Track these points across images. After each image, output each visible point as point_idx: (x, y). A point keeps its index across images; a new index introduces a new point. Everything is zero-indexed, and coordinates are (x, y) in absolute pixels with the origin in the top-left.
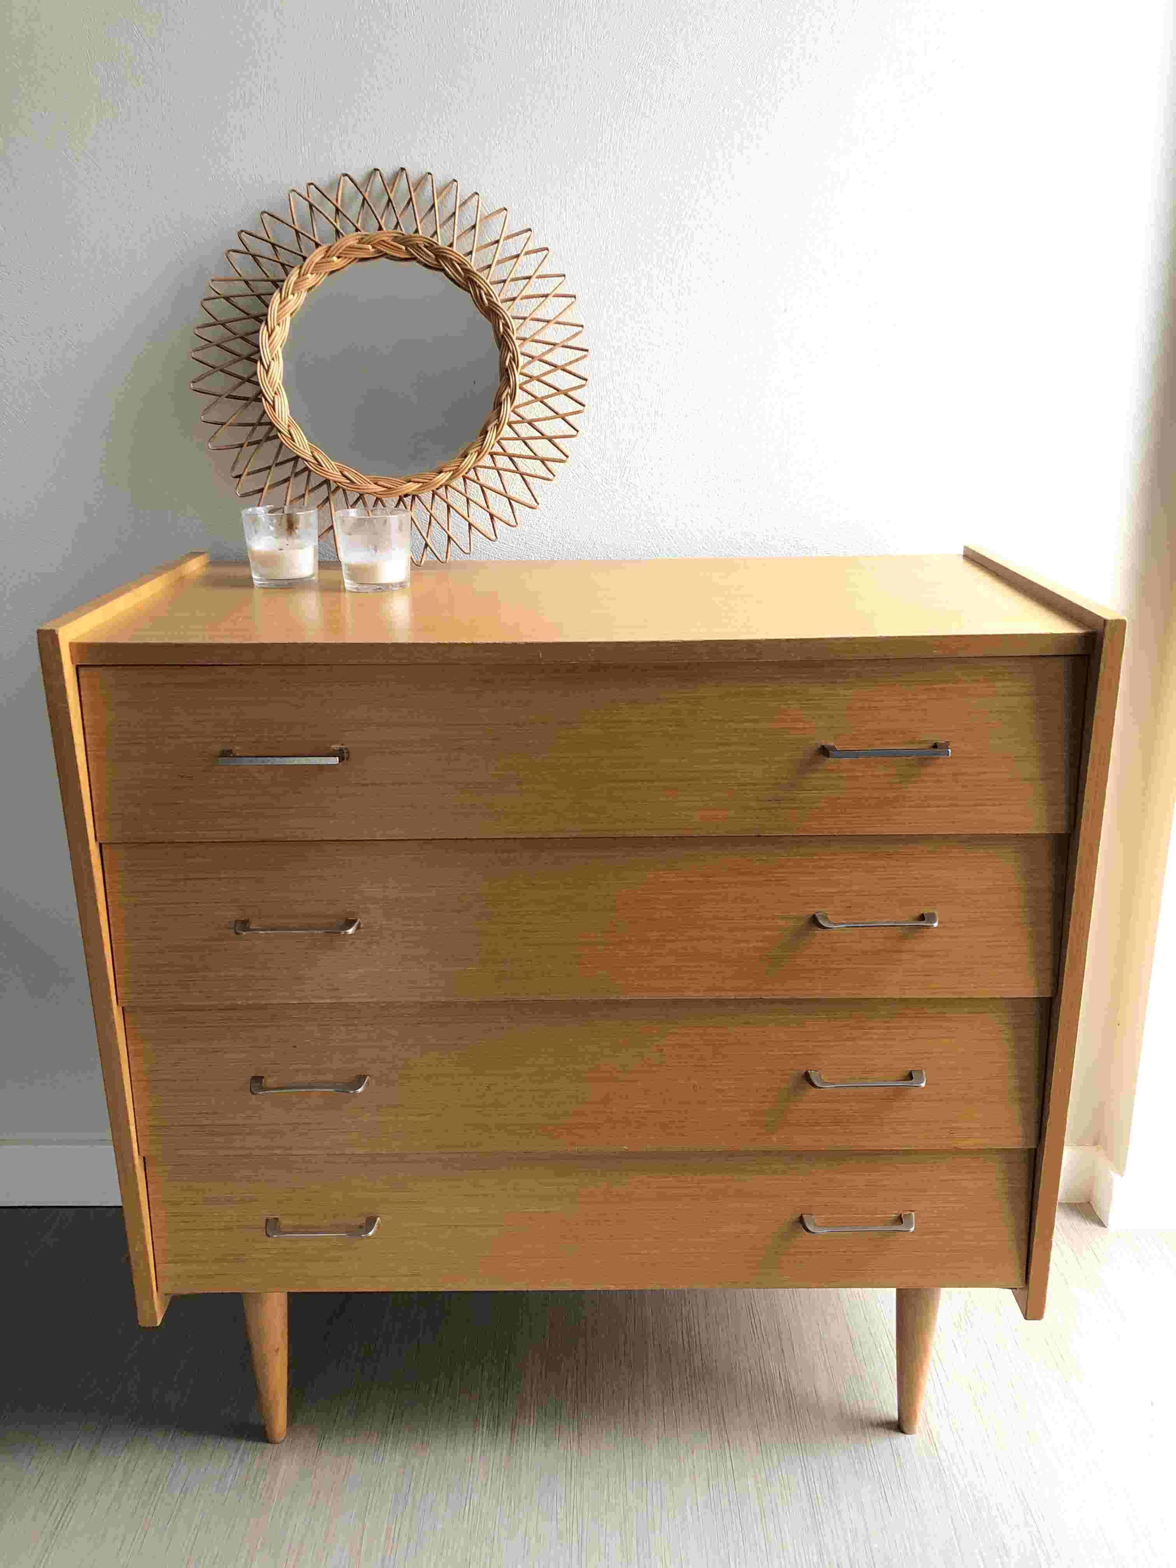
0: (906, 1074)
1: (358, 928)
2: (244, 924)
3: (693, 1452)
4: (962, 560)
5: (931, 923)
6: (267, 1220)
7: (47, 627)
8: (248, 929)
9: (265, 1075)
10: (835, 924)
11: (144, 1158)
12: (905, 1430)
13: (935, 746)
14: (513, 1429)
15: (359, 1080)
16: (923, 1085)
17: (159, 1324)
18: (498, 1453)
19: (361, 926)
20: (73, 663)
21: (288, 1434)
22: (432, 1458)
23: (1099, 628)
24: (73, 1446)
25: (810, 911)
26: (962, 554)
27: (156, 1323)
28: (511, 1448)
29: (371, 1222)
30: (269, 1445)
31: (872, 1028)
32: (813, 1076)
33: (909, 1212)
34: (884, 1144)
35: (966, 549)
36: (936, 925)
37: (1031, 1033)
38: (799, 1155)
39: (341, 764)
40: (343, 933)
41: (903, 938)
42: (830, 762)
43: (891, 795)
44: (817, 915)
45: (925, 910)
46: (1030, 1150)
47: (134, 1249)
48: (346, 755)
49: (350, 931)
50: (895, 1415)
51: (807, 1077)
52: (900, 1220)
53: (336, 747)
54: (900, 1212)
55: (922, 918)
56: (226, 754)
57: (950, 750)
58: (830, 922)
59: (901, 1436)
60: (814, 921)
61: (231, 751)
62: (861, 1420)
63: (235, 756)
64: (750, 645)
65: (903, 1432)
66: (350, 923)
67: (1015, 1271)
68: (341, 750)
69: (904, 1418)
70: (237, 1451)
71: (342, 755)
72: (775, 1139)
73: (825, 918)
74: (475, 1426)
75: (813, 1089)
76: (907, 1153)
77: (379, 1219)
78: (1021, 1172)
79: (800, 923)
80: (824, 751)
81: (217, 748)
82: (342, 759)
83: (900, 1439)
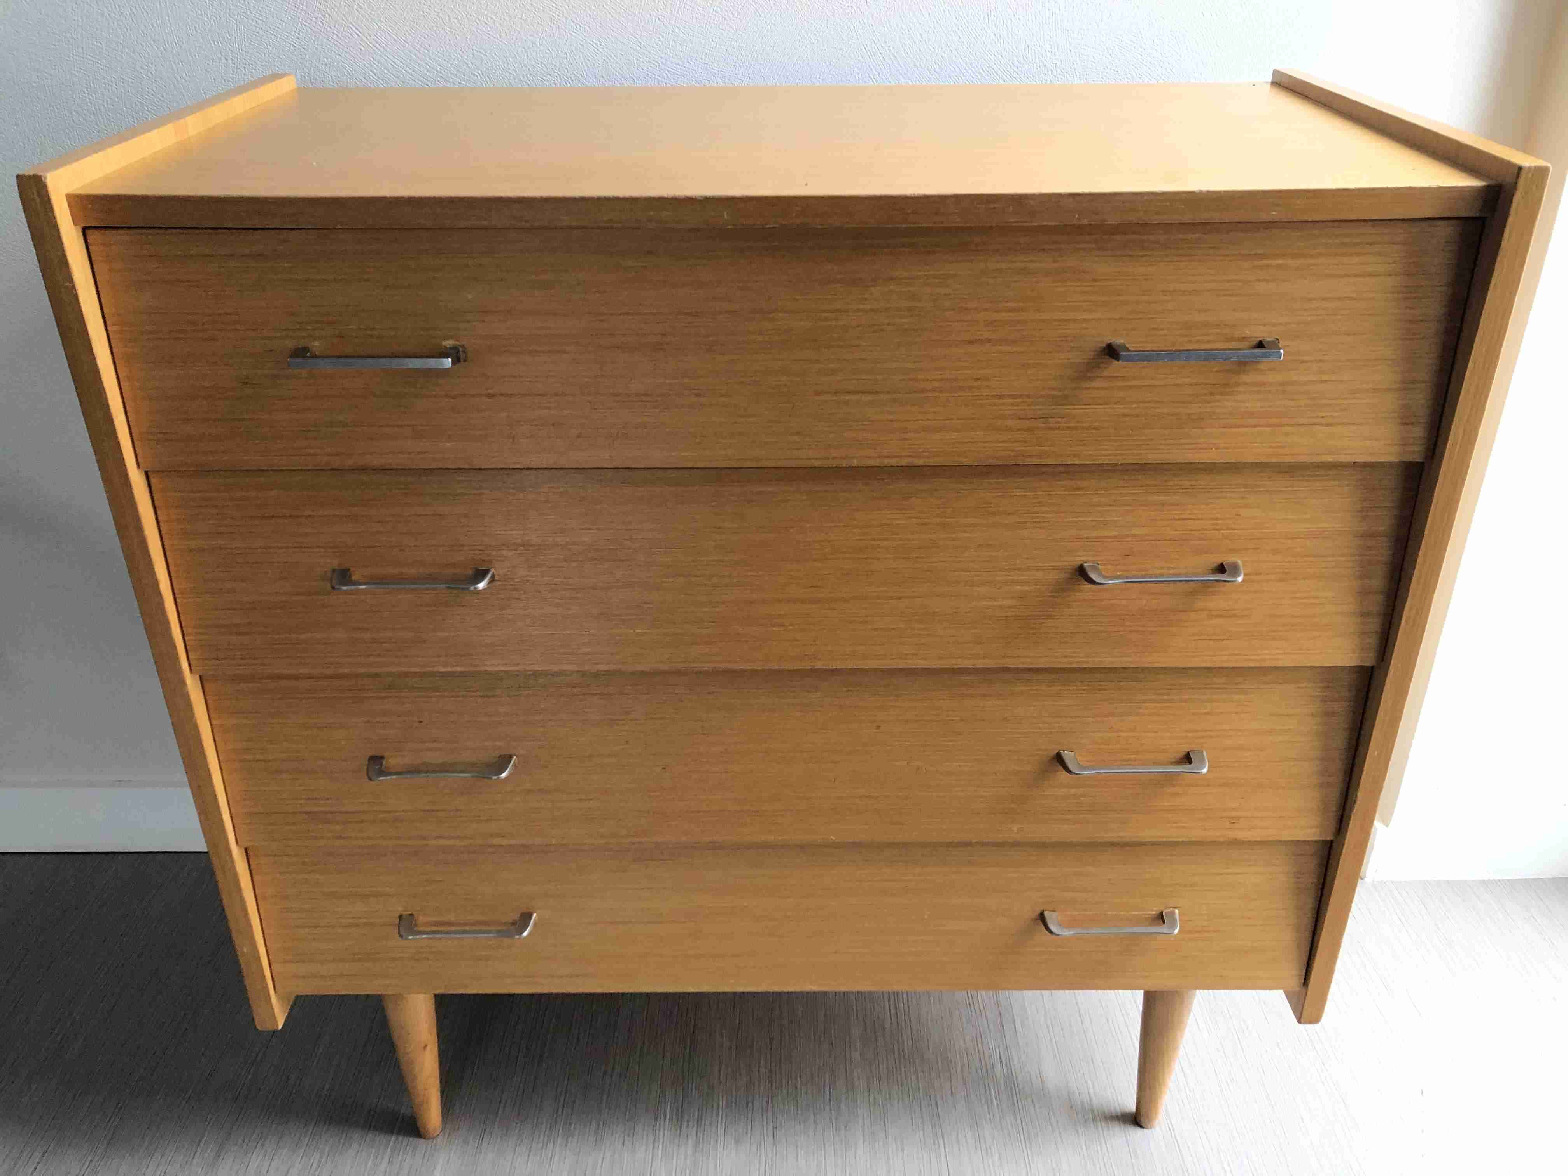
0: (1182, 754)
1: (493, 580)
2: (344, 576)
3: (903, 1150)
4: (1269, 86)
5: (1234, 577)
6: (401, 917)
7: (29, 171)
8: (350, 582)
9: (386, 754)
10: (1111, 578)
11: (246, 850)
12: (1143, 1125)
13: (1260, 345)
14: (699, 1119)
15: (503, 762)
16: (1205, 770)
17: (280, 1027)
18: (682, 1149)
19: (497, 578)
20: (75, 223)
21: (443, 1129)
22: (608, 1154)
23: (1508, 180)
24: (200, 1141)
25: (1077, 560)
26: (1270, 79)
27: (277, 1025)
28: (697, 1142)
29: (526, 917)
30: (422, 1141)
31: (1144, 702)
32: (1067, 755)
33: (1172, 909)
34: (1149, 834)
35: (1276, 72)
36: (1240, 579)
37: (1342, 708)
38: (1042, 846)
39: (457, 366)
40: (472, 588)
41: (1193, 593)
42: (1116, 367)
43: (1194, 409)
44: (1085, 565)
45: (1227, 559)
46: (1327, 841)
47: (243, 949)
48: (462, 356)
49: (481, 586)
50: (1132, 1107)
51: (1059, 759)
52: (1161, 918)
53: (449, 343)
54: (1162, 909)
55: (1221, 569)
56: (301, 353)
57: (1282, 351)
58: (1105, 577)
59: (1139, 1131)
60: (1081, 573)
61: (305, 349)
62: (1093, 1111)
63: (314, 356)
64: (1019, 201)
65: (1141, 1127)
66: (480, 574)
67: (1292, 972)
68: (455, 348)
69: (1143, 1111)
70: (386, 1147)
71: (457, 355)
72: (1015, 829)
73: (1095, 568)
74: (656, 1119)
75: (1065, 773)
76: (1176, 844)
77: (535, 915)
78: (1311, 865)
79: (1063, 576)
80: (1111, 352)
81: (291, 344)
82: (457, 360)
83: (1136, 1133)
